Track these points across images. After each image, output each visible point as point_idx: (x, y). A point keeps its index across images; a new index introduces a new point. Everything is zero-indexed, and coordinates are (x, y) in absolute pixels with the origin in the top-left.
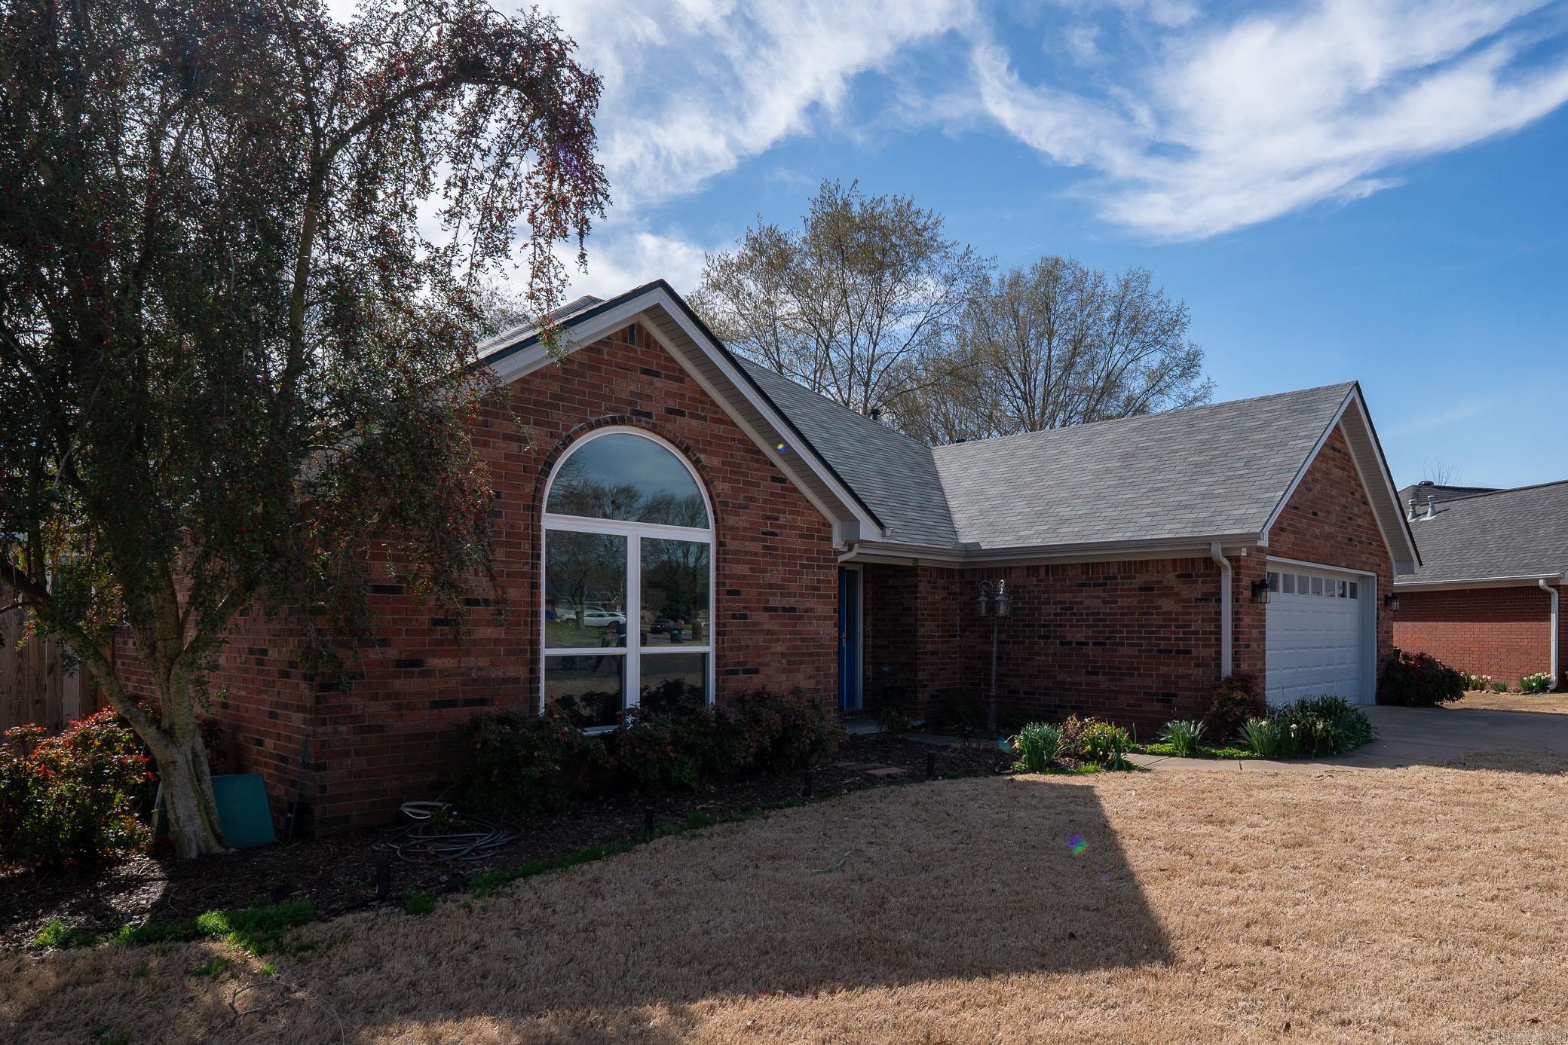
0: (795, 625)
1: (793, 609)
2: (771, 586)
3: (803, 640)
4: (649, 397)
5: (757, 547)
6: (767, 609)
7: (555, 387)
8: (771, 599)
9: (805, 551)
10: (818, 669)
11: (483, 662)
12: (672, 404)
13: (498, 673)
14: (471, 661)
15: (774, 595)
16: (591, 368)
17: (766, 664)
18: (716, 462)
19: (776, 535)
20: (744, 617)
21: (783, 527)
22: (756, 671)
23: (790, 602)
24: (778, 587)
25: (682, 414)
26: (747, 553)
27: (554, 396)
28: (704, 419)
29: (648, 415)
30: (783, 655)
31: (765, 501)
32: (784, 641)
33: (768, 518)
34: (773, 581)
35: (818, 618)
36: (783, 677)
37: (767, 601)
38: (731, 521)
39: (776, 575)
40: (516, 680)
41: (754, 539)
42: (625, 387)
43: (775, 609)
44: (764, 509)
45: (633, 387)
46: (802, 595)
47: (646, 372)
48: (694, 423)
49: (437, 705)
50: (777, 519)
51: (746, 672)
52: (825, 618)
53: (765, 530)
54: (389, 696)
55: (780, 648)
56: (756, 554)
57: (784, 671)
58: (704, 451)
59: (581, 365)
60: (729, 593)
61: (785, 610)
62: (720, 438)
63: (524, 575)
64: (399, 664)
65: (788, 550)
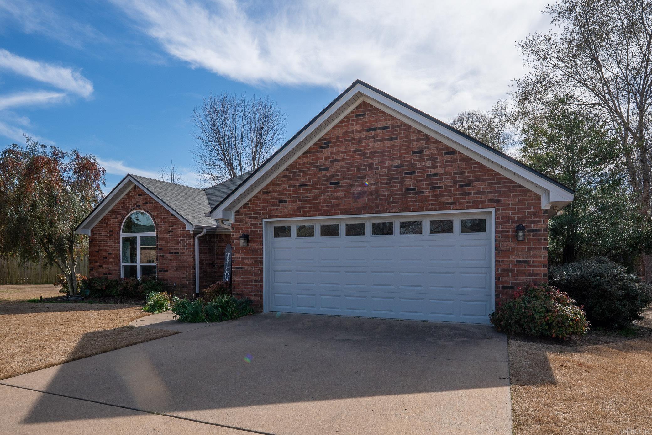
0: (179, 258)
1: (178, 253)
2: (171, 246)
3: (181, 262)
4: (140, 201)
5: (167, 236)
6: (170, 253)
7: (122, 205)
8: (171, 250)
9: (182, 235)
10: (186, 271)
11: (111, 266)
12: (145, 201)
13: (113, 268)
14: (109, 266)
15: (172, 249)
16: (128, 198)
17: (170, 269)
18: (156, 214)
19: (172, 231)
20: (163, 256)
21: (175, 229)
22: (167, 271)
23: (176, 251)
24: (173, 246)
25: (147, 203)
26: (164, 238)
27: (122, 207)
28: (152, 203)
29: (140, 206)
30: (175, 267)
31: (169, 222)
32: (175, 262)
33: (170, 227)
34: (172, 245)
35: (186, 255)
36: (175, 273)
37: (170, 251)
38: (160, 229)
39: (173, 243)
40: (116, 270)
41: (166, 233)
42: (134, 201)
43: (172, 253)
44: (169, 224)
45: (136, 200)
46: (181, 249)
47: (139, 195)
48: (150, 204)
49: (104, 274)
50: (173, 226)
51: (164, 271)
52: (189, 255)
53: (169, 230)
54: (98, 272)
55: (174, 264)
56: (166, 238)
57: (175, 271)
58: (153, 212)
59: (126, 198)
60: (159, 249)
61: (175, 253)
62: (157, 207)
63: (116, 248)
64: (99, 266)
65: (176, 235)
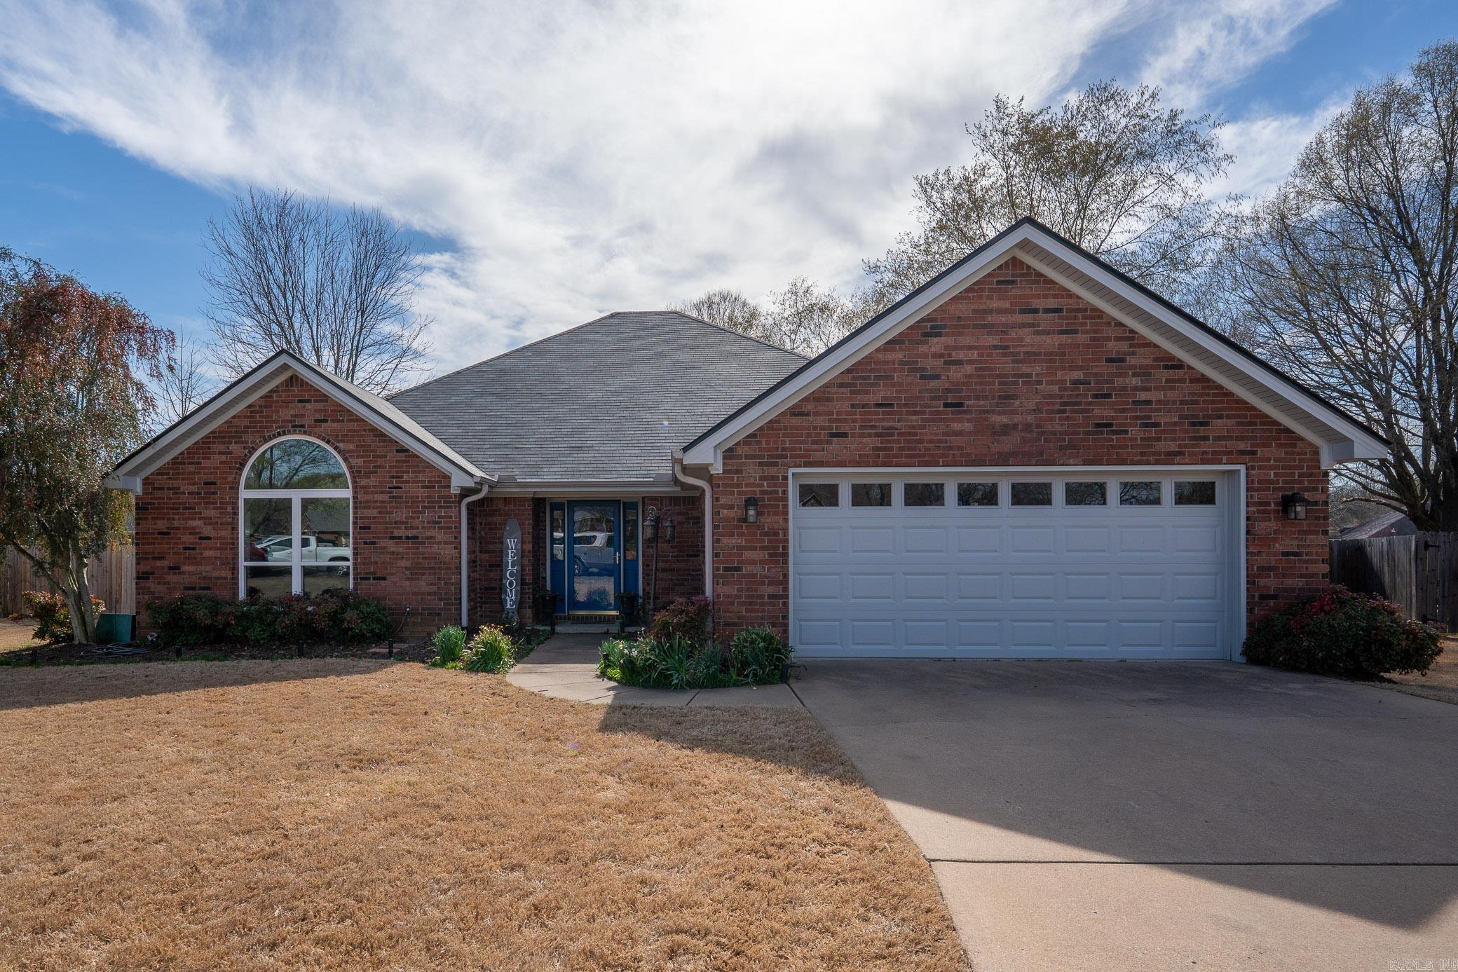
0: (418, 548)
1: (416, 538)
2: (396, 522)
3: (425, 558)
4: (303, 416)
5: (386, 497)
6: (392, 538)
7: (246, 422)
8: (395, 531)
9: (427, 497)
10: (439, 579)
11: (209, 568)
12: (318, 417)
13: (217, 574)
14: (202, 568)
15: (399, 528)
16: (265, 407)
17: (393, 574)
18: (351, 446)
19: (401, 488)
20: (374, 543)
21: (407, 482)
22: (384, 579)
23: (411, 533)
24: (402, 522)
25: (325, 421)
26: (375, 502)
27: (245, 427)
28: (343, 421)
29: (303, 426)
30: (407, 569)
31: (391, 467)
32: (408, 559)
33: (393, 477)
34: (398, 519)
35: (439, 543)
36: (408, 583)
37: (392, 533)
38: (363, 482)
39: (401, 515)
40: (226, 578)
41: (382, 492)
42: (286, 414)
43: (400, 538)
44: (390, 472)
45: (292, 412)
46: (423, 527)
47: (300, 401)
48: (335, 425)
49: (186, 588)
50: (402, 477)
51: (374, 579)
52: (446, 543)
53: (391, 486)
54: (165, 584)
55: (404, 563)
56: (383, 502)
57: (408, 579)
58: (342, 441)
59: (260, 406)
60: (361, 528)
61: (408, 538)
62: (355, 431)
63: (229, 523)
64: (170, 568)
65: (412, 497)
